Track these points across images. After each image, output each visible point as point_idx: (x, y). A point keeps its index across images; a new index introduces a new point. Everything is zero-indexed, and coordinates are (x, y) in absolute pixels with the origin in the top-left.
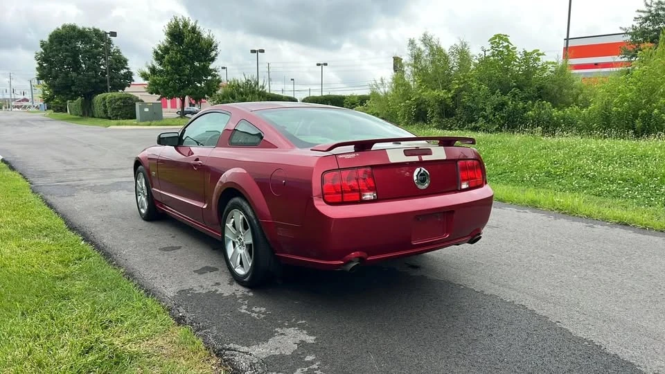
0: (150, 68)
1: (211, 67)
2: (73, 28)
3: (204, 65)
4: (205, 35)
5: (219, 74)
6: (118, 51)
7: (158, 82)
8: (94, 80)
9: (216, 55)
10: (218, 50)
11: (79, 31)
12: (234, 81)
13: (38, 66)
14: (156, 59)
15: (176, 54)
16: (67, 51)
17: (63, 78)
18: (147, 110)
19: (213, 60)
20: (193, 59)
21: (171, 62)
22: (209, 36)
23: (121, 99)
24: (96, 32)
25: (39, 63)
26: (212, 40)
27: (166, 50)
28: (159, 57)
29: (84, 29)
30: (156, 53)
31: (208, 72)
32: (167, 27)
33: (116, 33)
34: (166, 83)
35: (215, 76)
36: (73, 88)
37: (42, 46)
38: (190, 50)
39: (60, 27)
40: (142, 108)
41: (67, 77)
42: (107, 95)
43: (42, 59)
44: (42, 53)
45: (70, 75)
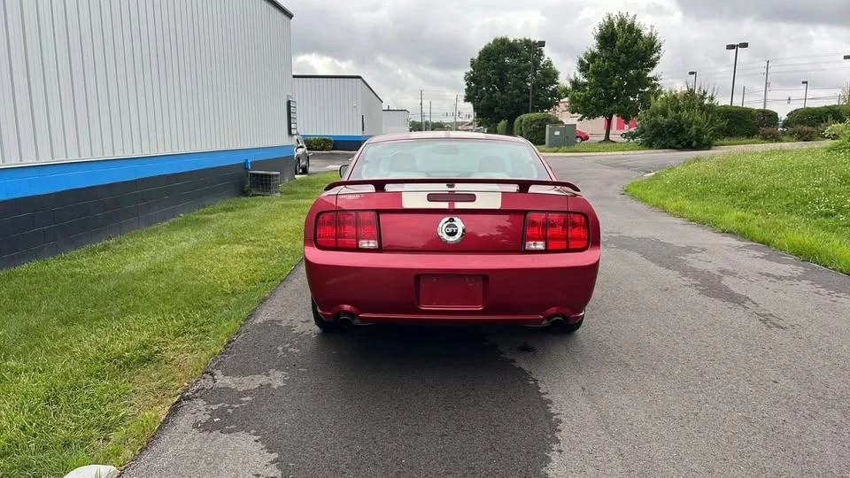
0: (571, 82)
1: (650, 75)
2: (504, 41)
3: (639, 73)
4: (645, 33)
5: (660, 82)
6: (549, 63)
7: (578, 98)
8: (517, 100)
9: (658, 58)
10: (661, 52)
11: (509, 44)
12: (671, 92)
13: (466, 87)
14: (581, 71)
15: (604, 62)
16: (494, 67)
17: (487, 100)
18: (557, 133)
19: (653, 65)
20: (627, 66)
21: (596, 73)
22: (651, 33)
23: (537, 120)
24: (527, 42)
25: (467, 84)
26: (654, 38)
27: (593, 57)
28: (583, 67)
29: (515, 40)
30: (581, 62)
31: (645, 82)
32: (598, 29)
33: (544, 42)
34: (587, 99)
35: (654, 86)
36: (496, 110)
37: (472, 65)
38: (623, 56)
39: (491, 42)
40: (552, 132)
41: (491, 97)
42: (524, 117)
43: (471, 79)
44: (472, 72)
45: (494, 95)
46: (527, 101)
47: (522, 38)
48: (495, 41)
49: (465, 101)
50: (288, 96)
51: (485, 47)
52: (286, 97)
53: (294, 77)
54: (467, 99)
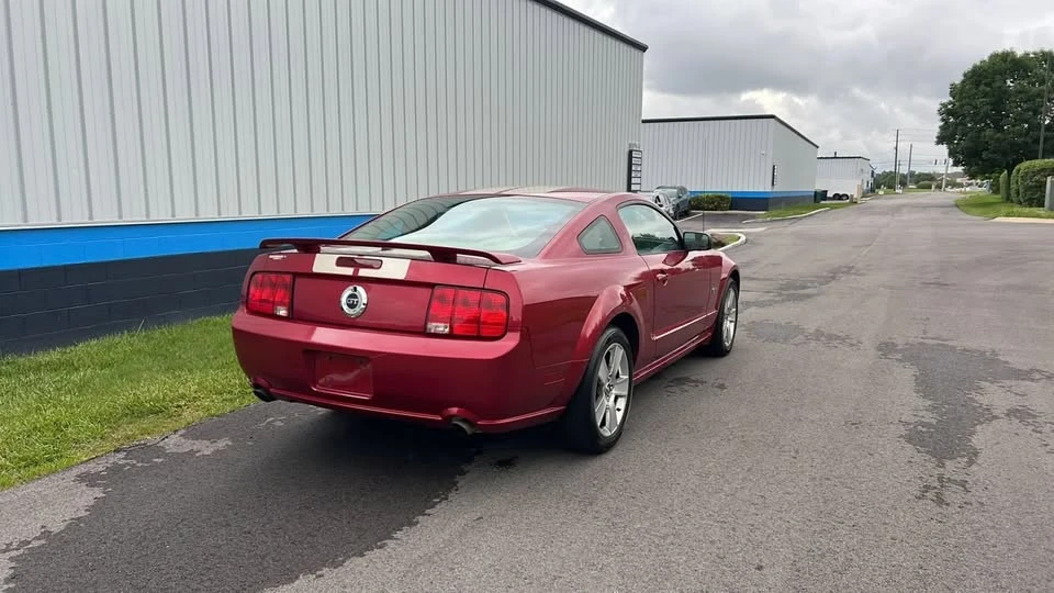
8: (1021, 141)
11: (1015, 60)
13: (942, 123)
16: (986, 95)
25: (943, 120)
29: (1026, 54)
36: (985, 155)
37: (951, 92)
41: (979, 137)
42: (1026, 164)
43: (947, 112)
44: (950, 103)
45: (982, 134)
46: (1037, 141)
47: (1038, 50)
48: (994, 57)
49: (938, 143)
50: (630, 145)
51: (975, 67)
52: (627, 146)
53: (644, 122)
54: (941, 140)
